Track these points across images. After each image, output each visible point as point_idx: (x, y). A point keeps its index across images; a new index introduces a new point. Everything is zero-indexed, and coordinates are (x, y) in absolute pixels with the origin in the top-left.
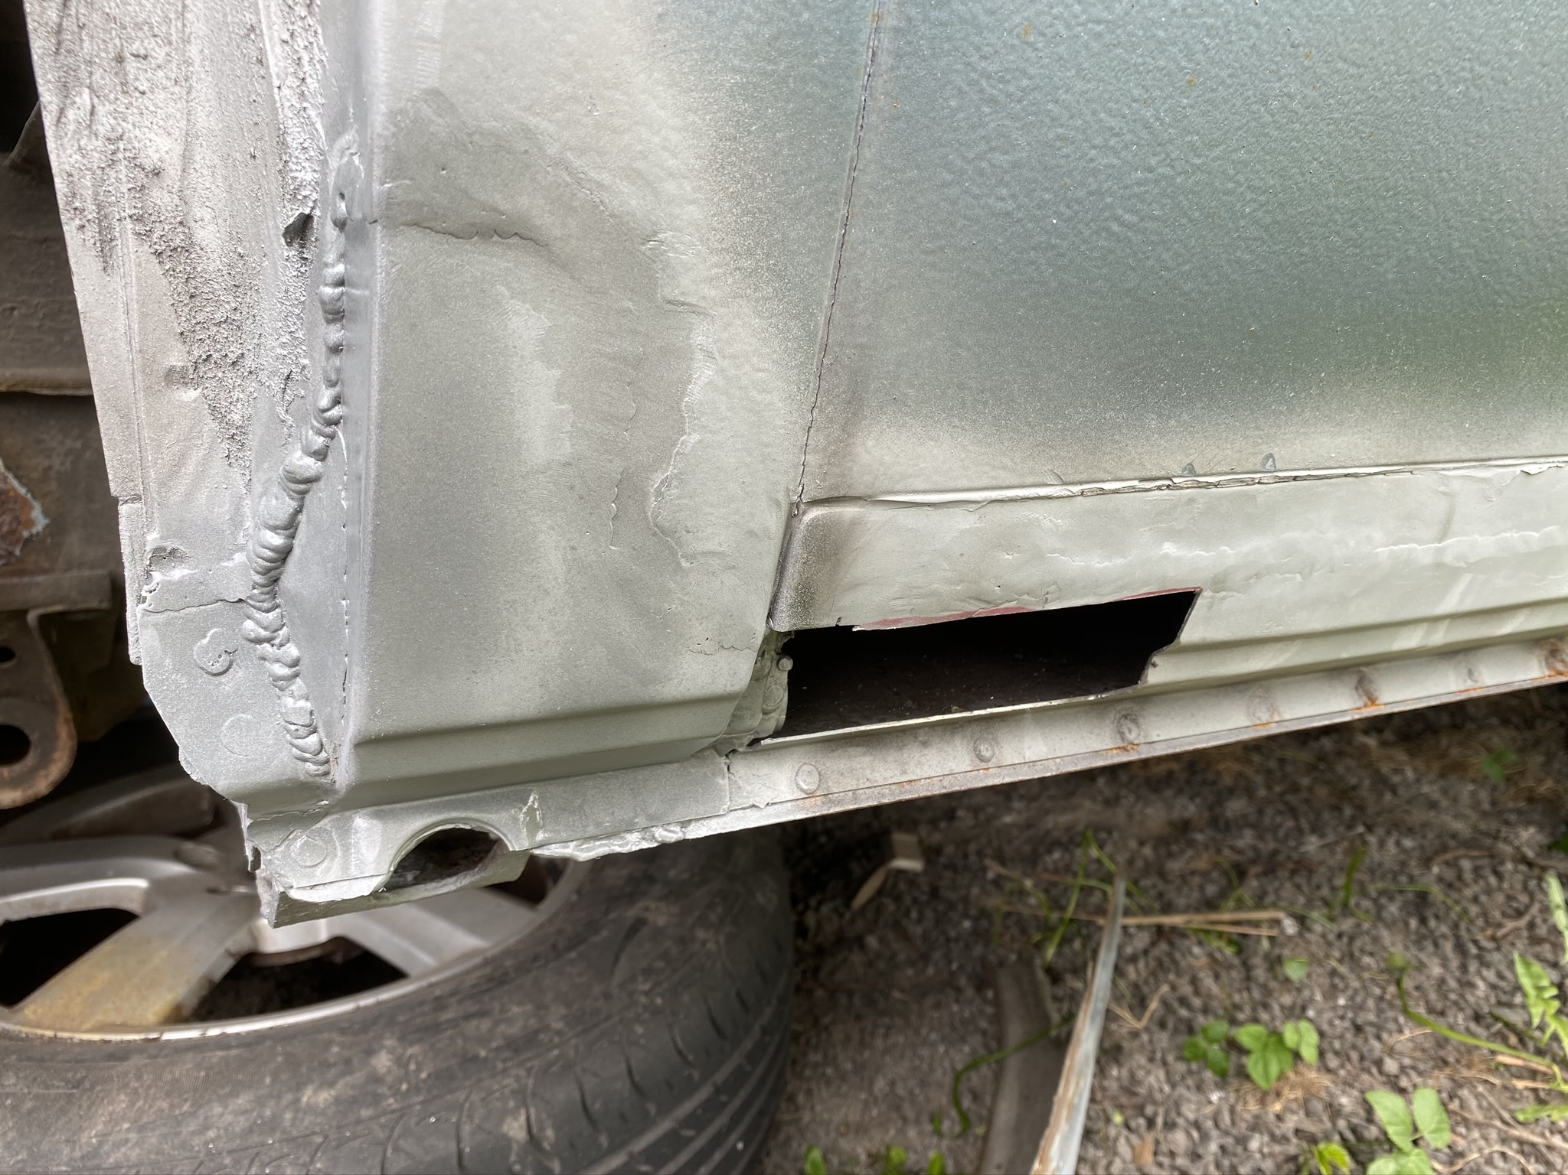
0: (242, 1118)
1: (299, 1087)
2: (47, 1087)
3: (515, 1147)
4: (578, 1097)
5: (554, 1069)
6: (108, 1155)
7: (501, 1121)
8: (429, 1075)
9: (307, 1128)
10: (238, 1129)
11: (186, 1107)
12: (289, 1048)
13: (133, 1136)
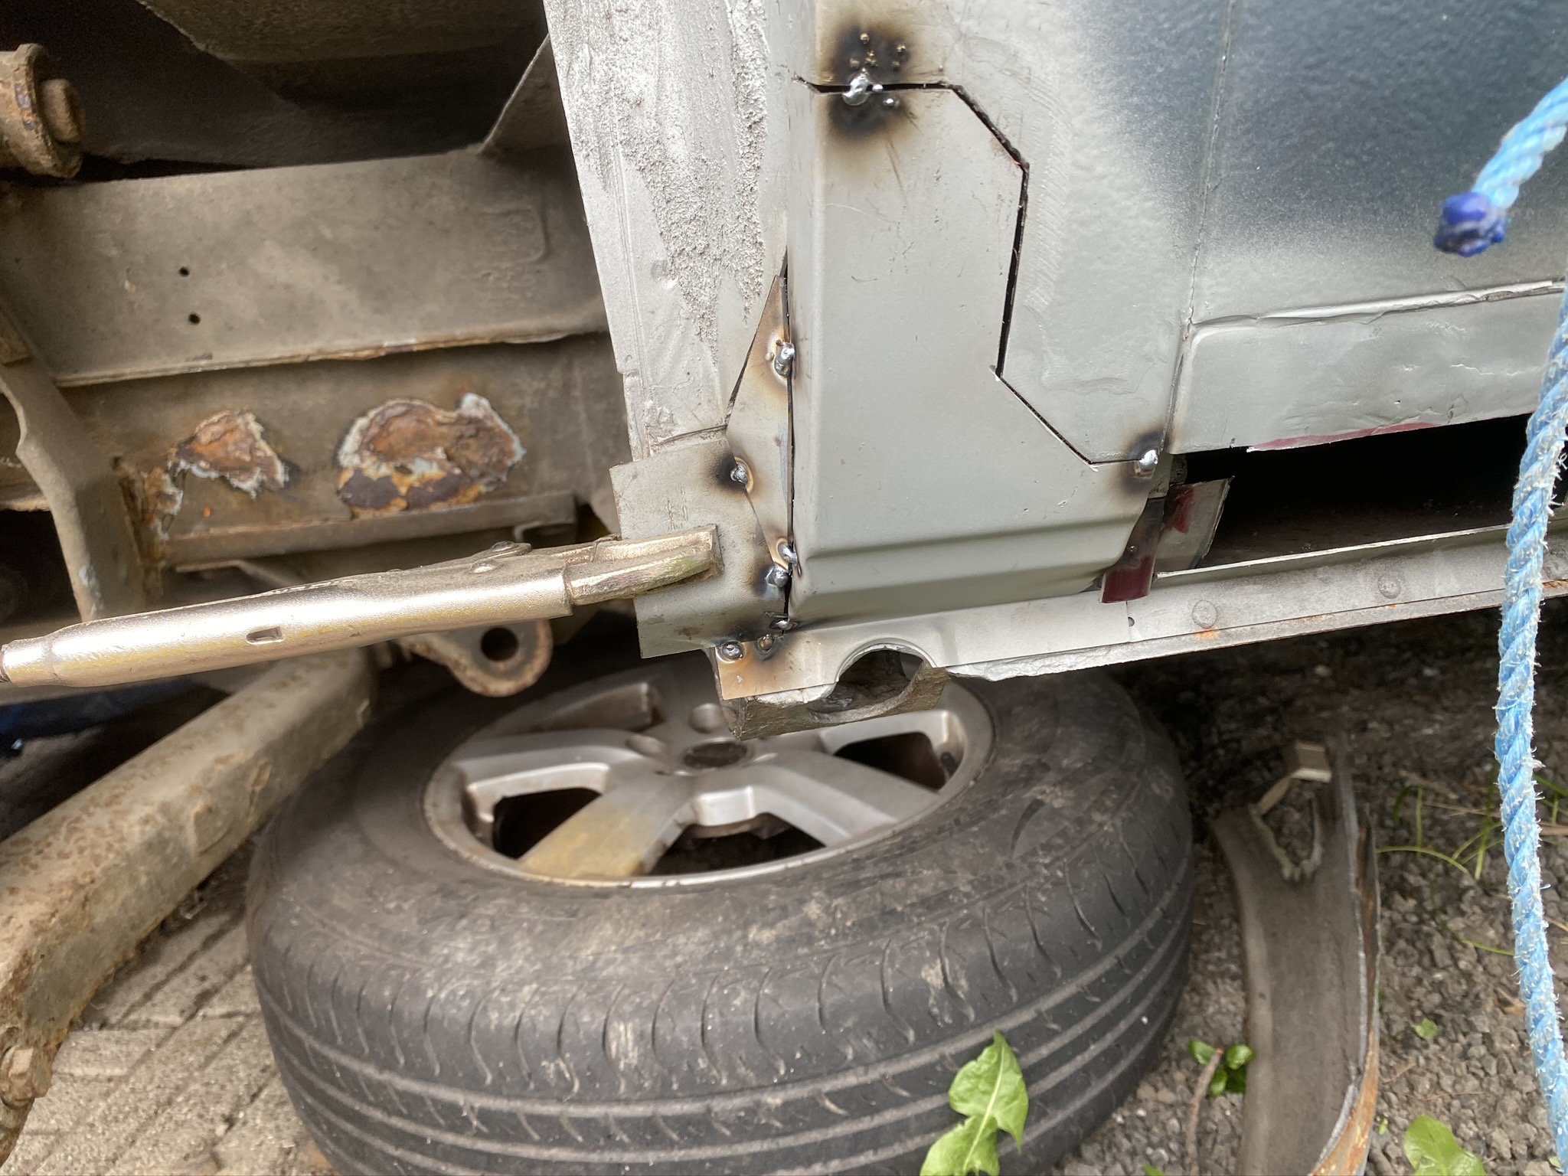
0: (702, 948)
1: (746, 926)
2: (552, 915)
3: (933, 993)
4: (988, 953)
5: (965, 926)
6: (602, 969)
7: (919, 970)
8: (853, 924)
9: (755, 959)
10: (700, 957)
11: (658, 936)
12: (735, 895)
13: (620, 957)
